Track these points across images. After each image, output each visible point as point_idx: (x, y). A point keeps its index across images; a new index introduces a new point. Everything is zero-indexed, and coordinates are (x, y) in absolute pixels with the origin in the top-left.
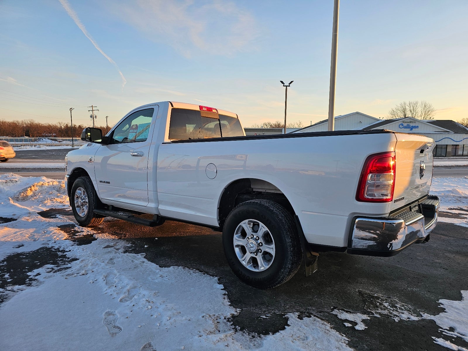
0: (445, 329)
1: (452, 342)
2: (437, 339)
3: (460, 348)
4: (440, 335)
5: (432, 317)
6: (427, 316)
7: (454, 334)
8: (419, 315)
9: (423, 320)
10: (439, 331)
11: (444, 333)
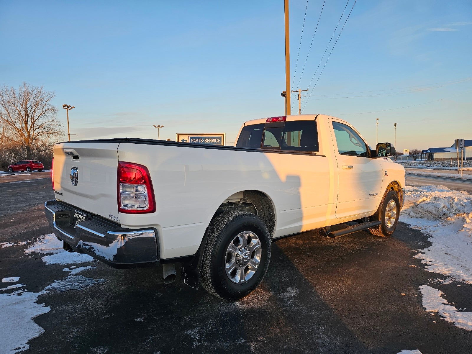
0: (24, 292)
1: (14, 289)
2: (23, 285)
3: (7, 289)
4: (23, 288)
5: (40, 294)
6: (44, 292)
7: (15, 293)
8: (48, 290)
9: (42, 289)
10: (26, 289)
11: (23, 290)
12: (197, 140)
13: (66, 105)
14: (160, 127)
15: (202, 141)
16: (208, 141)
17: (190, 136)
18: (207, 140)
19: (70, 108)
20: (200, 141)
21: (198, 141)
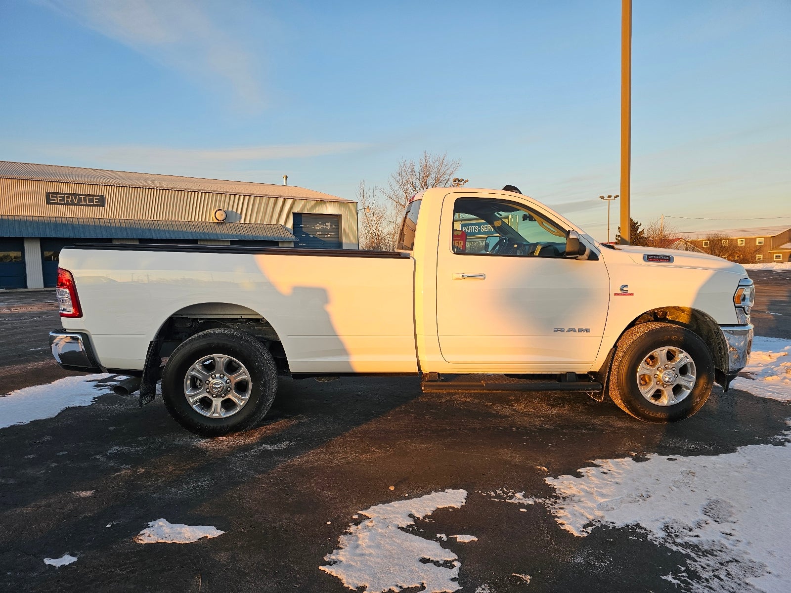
12: (470, 228)
13: (457, 179)
14: (613, 198)
15: (477, 230)
16: (486, 230)
17: (463, 222)
18: (484, 228)
19: (462, 183)
20: (475, 229)
21: (472, 229)
